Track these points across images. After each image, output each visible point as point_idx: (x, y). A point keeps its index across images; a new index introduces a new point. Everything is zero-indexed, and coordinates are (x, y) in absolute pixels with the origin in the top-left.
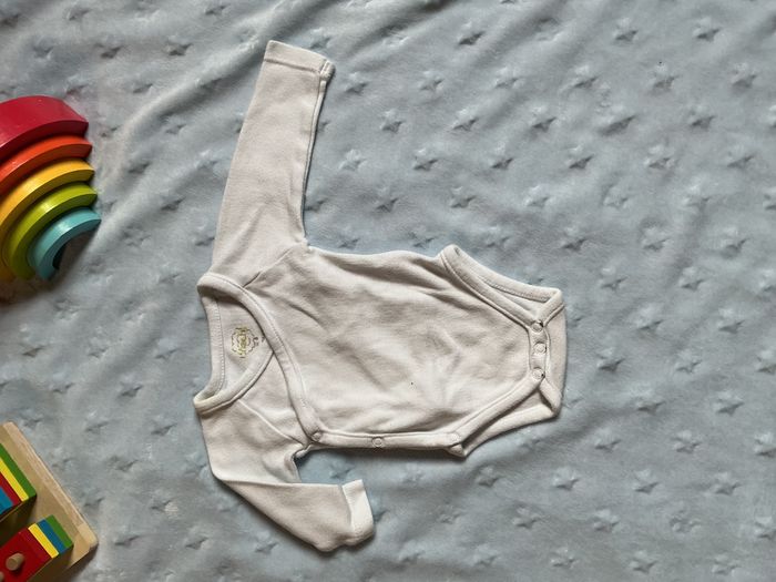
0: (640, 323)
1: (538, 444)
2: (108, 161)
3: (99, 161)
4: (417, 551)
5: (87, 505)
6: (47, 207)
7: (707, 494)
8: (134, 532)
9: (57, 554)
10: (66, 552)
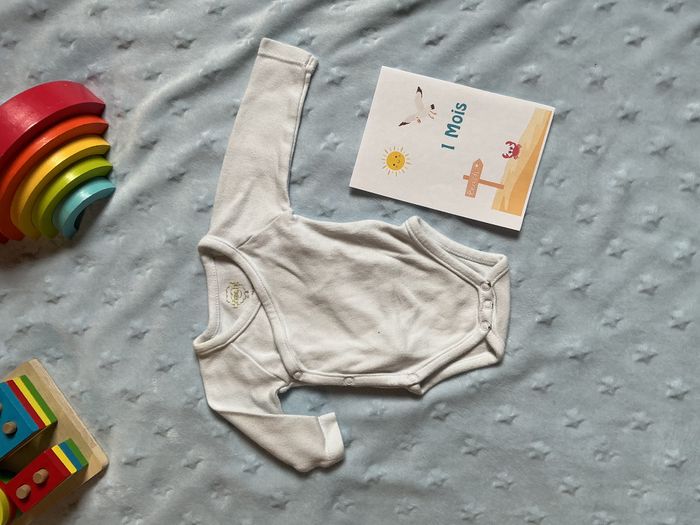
0: (572, 285)
1: (484, 385)
2: (122, 138)
3: (114, 138)
4: (380, 473)
5: (100, 430)
6: (71, 177)
7: (626, 430)
8: (140, 454)
9: (75, 470)
10: (83, 470)
